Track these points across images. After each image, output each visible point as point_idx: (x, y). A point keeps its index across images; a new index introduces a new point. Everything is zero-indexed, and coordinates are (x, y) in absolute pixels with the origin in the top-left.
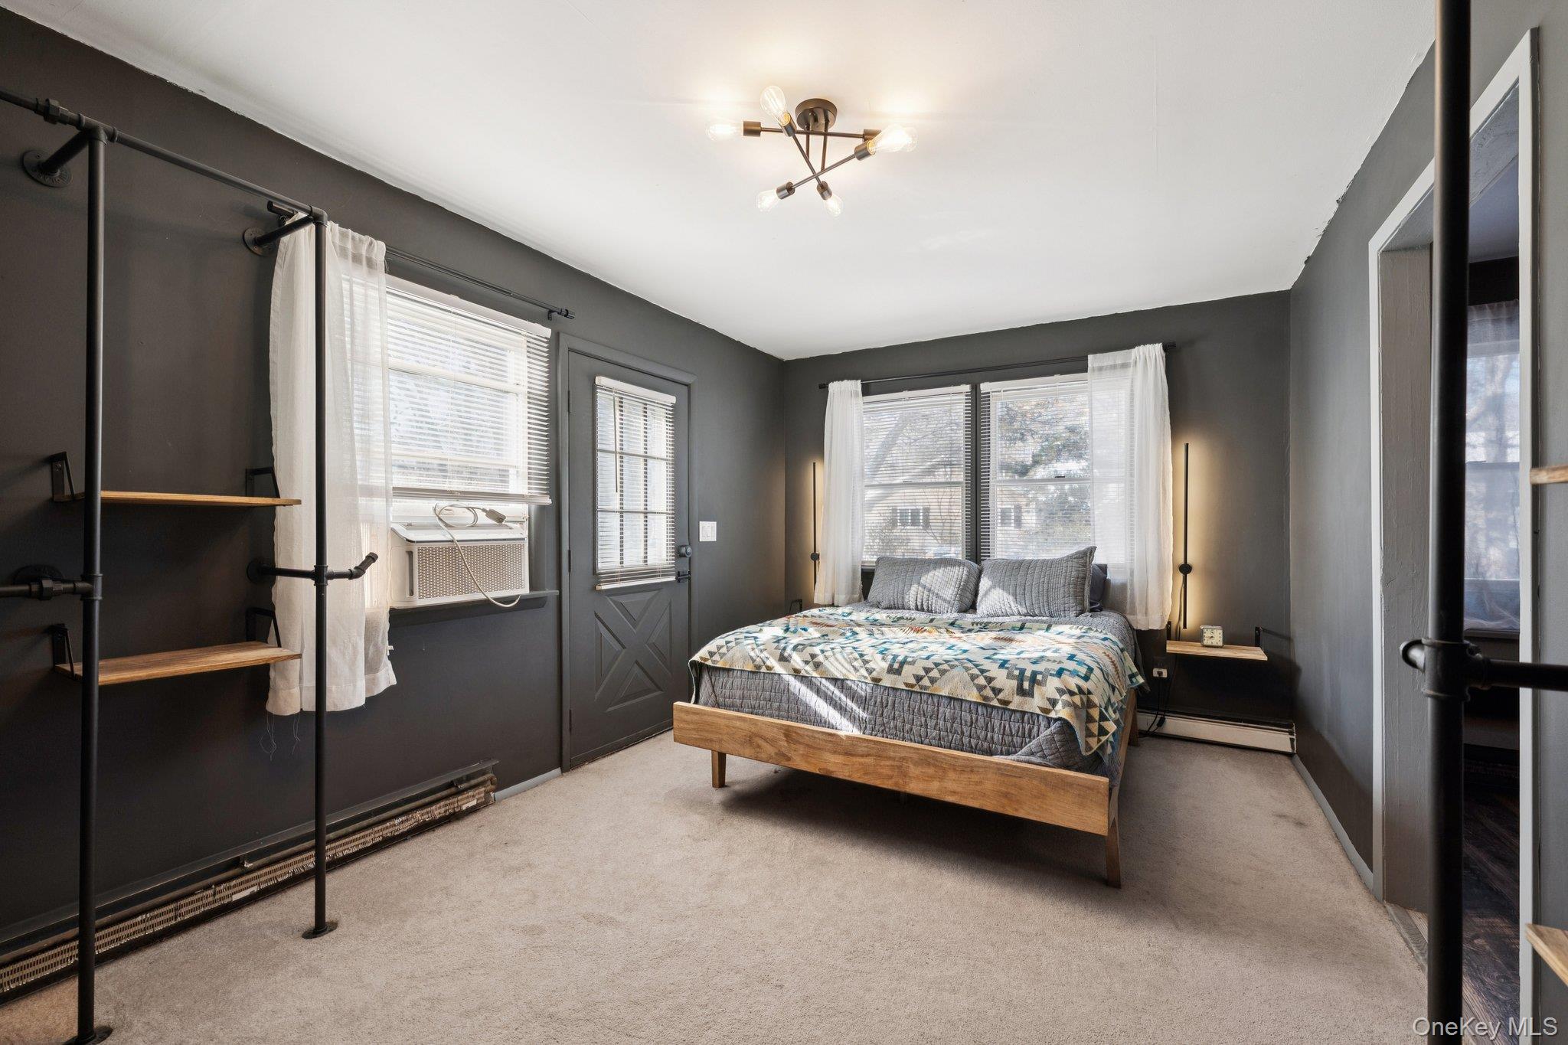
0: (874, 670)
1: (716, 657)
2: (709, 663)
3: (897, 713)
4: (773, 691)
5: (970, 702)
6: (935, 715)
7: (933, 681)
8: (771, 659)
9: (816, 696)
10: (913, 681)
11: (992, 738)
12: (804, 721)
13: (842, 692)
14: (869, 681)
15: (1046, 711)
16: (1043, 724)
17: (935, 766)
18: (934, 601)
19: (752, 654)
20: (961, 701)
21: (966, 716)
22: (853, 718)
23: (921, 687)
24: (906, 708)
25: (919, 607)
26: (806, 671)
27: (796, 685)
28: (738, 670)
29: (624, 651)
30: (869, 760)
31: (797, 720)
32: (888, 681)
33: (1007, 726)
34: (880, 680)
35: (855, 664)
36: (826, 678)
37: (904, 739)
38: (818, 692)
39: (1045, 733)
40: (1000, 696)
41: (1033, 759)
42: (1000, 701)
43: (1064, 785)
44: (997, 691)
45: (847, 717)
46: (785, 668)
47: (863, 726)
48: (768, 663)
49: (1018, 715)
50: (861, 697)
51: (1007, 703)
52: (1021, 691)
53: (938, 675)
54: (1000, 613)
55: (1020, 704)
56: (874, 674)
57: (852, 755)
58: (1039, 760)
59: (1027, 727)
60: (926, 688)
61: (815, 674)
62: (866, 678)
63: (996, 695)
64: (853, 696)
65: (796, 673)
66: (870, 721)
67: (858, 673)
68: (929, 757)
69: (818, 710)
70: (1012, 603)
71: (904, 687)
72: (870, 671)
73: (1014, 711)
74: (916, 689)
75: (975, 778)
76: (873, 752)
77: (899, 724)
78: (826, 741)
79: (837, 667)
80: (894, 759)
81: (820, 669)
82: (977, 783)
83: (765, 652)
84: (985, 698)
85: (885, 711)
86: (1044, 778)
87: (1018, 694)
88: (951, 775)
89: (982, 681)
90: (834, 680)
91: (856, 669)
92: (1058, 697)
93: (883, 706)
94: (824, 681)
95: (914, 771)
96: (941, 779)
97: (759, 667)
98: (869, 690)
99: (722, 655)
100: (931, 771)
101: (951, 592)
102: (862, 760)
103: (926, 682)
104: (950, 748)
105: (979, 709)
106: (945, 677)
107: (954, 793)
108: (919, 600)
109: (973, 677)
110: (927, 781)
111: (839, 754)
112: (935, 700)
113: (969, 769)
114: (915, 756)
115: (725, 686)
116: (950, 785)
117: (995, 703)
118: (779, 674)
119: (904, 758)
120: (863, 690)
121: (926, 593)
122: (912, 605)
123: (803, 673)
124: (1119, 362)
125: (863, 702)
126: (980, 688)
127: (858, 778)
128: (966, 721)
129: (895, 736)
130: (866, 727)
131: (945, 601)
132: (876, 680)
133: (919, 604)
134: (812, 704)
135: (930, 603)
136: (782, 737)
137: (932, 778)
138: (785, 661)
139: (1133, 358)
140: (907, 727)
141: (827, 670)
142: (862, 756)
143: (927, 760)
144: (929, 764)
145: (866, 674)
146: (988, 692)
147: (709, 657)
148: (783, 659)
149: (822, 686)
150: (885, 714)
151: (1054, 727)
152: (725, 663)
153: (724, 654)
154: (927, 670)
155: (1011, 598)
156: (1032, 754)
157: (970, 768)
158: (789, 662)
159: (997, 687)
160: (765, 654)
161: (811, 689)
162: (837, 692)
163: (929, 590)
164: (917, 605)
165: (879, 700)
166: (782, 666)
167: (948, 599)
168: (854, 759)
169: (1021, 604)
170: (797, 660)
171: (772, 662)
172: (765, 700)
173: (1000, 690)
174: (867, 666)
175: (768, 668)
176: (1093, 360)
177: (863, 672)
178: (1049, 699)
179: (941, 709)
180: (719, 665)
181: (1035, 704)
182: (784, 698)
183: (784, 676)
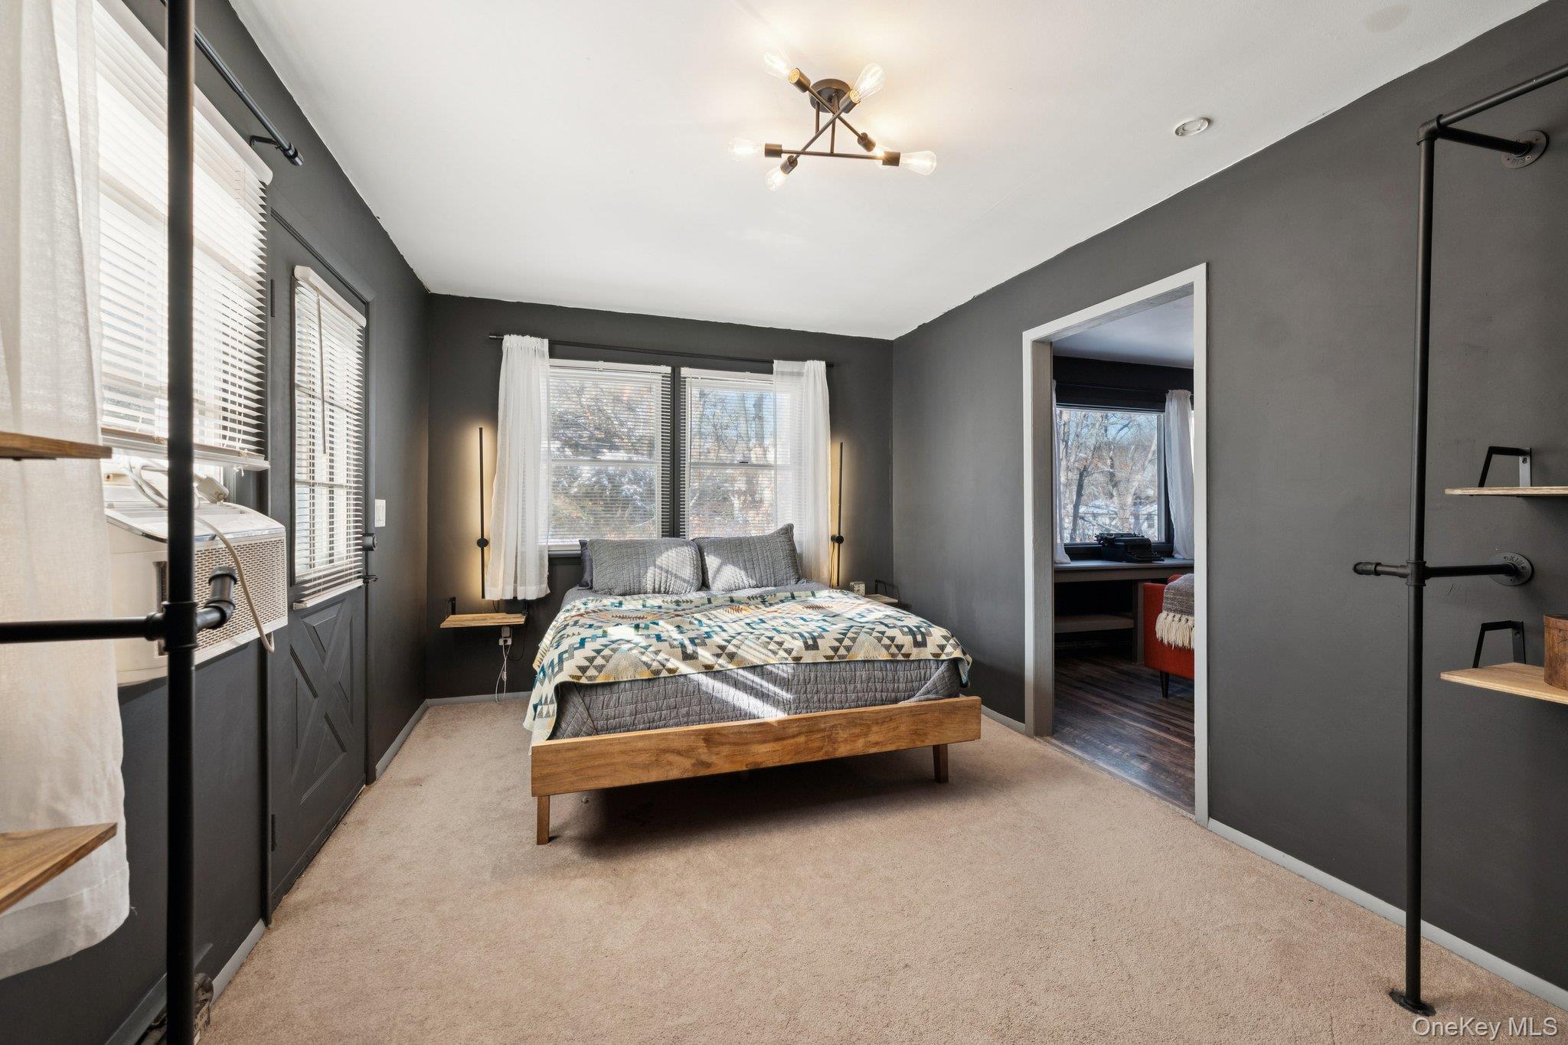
0: (793, 649)
1: (591, 672)
2: (584, 681)
3: (819, 686)
4: (679, 695)
5: (880, 661)
6: (853, 680)
7: (848, 649)
8: (672, 660)
9: (734, 689)
10: (831, 653)
11: (898, 687)
12: (722, 719)
13: (763, 678)
14: (790, 661)
15: (937, 655)
16: (934, 666)
17: (860, 725)
18: (672, 582)
19: (644, 658)
20: (873, 662)
21: (879, 674)
22: (776, 702)
23: (840, 657)
24: (828, 680)
25: (657, 590)
26: (720, 665)
27: (708, 683)
28: (625, 682)
29: (317, 700)
30: (802, 739)
31: (711, 721)
32: (808, 657)
33: (909, 674)
34: (801, 658)
35: (770, 647)
36: (743, 668)
37: (826, 709)
38: (737, 684)
39: (936, 675)
40: (903, 651)
41: (930, 696)
42: (903, 655)
43: (954, 709)
44: (900, 647)
45: (771, 702)
46: (692, 666)
47: (787, 707)
48: (669, 665)
49: (916, 664)
50: (784, 678)
51: (908, 655)
52: (917, 644)
53: (851, 644)
54: (734, 588)
55: (919, 654)
56: (794, 654)
57: (783, 739)
58: (934, 696)
59: (923, 672)
60: (844, 657)
61: (730, 666)
62: (786, 659)
63: (900, 650)
64: (775, 680)
65: (708, 670)
66: (794, 700)
67: (777, 656)
68: (856, 718)
69: (737, 704)
70: (744, 578)
71: (825, 660)
72: (789, 651)
73: (913, 661)
74: (836, 659)
75: (893, 725)
76: (803, 730)
77: (822, 696)
78: (754, 733)
79: (754, 655)
80: (824, 730)
81: (736, 659)
82: (894, 729)
83: (661, 654)
84: (893, 655)
85: (808, 686)
86: (942, 709)
87: (915, 647)
88: (875, 729)
89: (886, 641)
90: (753, 668)
91: (775, 653)
92: (945, 642)
93: (806, 682)
94: (741, 672)
95: (843, 735)
96: (866, 735)
97: (658, 672)
98: (790, 671)
99: (600, 668)
100: (857, 731)
101: (688, 571)
102: (792, 741)
103: (842, 651)
104: (866, 706)
105: (888, 665)
106: (856, 643)
107: (877, 744)
108: (657, 583)
109: (879, 640)
110: (853, 741)
111: (769, 741)
112: (853, 666)
113: (888, 719)
114: (843, 722)
115: (608, 705)
116: (873, 738)
117: (900, 658)
118: (685, 675)
119: (833, 727)
120: (786, 671)
121: (664, 574)
122: (649, 588)
123: (717, 668)
124: (795, 370)
125: (784, 683)
126: (887, 647)
127: (789, 760)
128: (879, 679)
129: (819, 709)
130: (790, 707)
131: (684, 581)
132: (797, 659)
133: (657, 586)
134: (730, 699)
135: (668, 584)
136: (702, 744)
137: (858, 736)
138: (691, 659)
139: (806, 368)
140: (830, 696)
141: (744, 659)
142: (793, 737)
143: (852, 721)
144: (855, 726)
145: (786, 655)
146: (894, 650)
147: (580, 674)
148: (687, 657)
149: (739, 677)
150: (808, 690)
151: (942, 668)
152: (608, 677)
153: (603, 666)
154: (840, 641)
155: (743, 573)
156: (928, 692)
157: (890, 718)
158: (697, 658)
159: (899, 643)
160: (661, 657)
161: (728, 683)
162: (757, 679)
163: (667, 572)
164: (654, 588)
165: (802, 678)
166: (688, 665)
167: (687, 578)
168: (785, 742)
169: (752, 578)
170: (705, 655)
171: (673, 663)
172: (669, 708)
173: (902, 646)
174: (783, 647)
175: (670, 671)
176: (777, 365)
177: (782, 653)
178: (938, 646)
179: (858, 673)
180: (599, 681)
181: (927, 653)
182: (695, 701)
183: (692, 676)
